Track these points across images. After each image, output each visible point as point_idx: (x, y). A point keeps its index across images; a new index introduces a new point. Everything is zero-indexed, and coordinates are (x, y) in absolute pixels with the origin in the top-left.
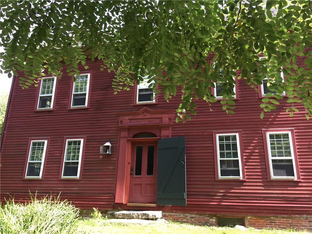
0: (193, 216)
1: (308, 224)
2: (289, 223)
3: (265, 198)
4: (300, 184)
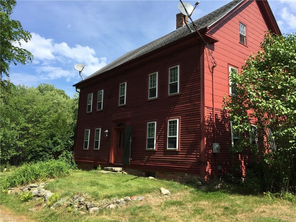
0: (136, 171)
1: (180, 178)
2: (173, 177)
3: (163, 161)
4: (179, 153)
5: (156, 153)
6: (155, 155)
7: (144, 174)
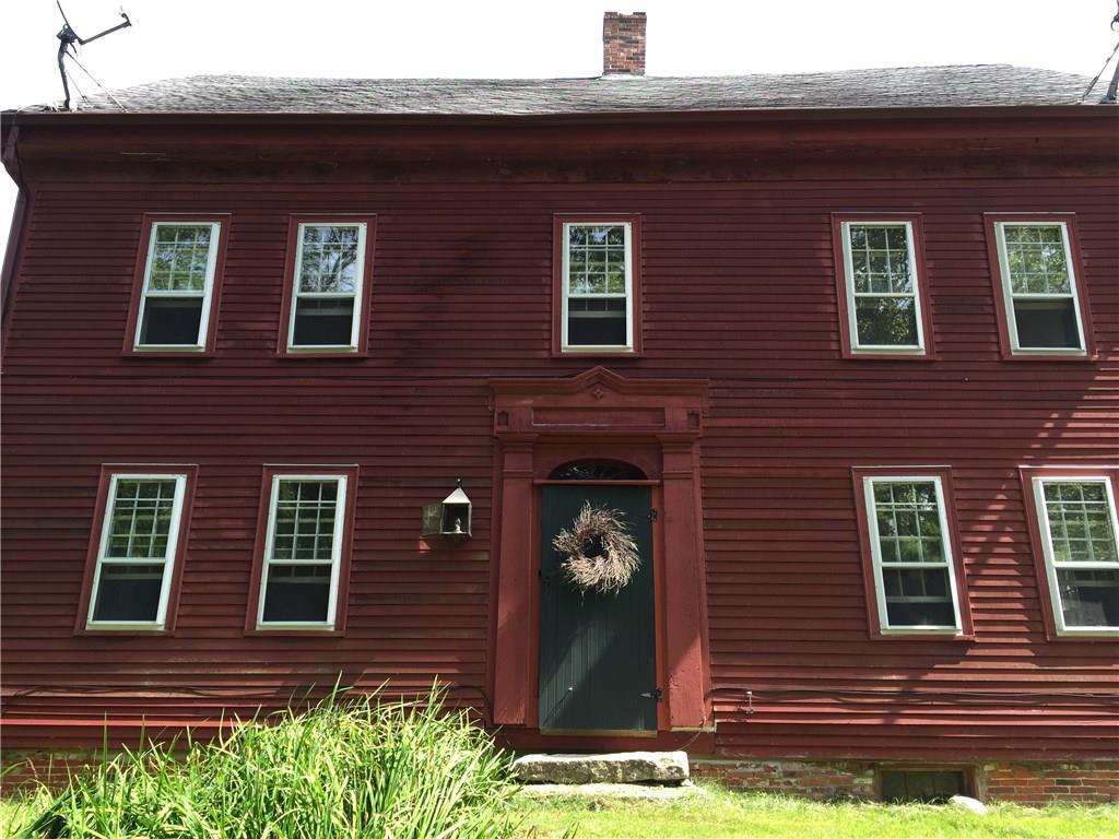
0: (796, 767)
3: (1041, 701)
5: (970, 652)
6: (962, 665)
7: (870, 781)
